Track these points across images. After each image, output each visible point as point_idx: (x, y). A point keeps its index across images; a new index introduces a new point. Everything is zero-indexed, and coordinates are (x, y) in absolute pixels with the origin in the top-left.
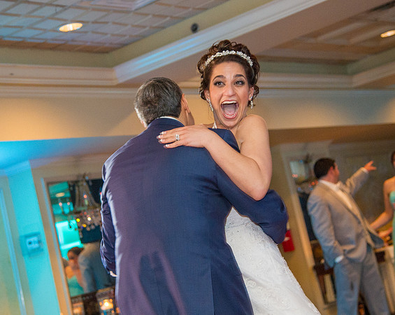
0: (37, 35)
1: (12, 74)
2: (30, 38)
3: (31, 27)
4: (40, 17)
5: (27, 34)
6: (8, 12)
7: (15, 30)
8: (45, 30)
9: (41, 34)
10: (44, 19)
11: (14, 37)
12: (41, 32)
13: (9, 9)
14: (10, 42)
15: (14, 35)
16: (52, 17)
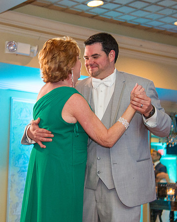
0: (161, 25)
1: (141, 46)
2: (156, 27)
3: (157, 20)
4: (163, 15)
5: (155, 24)
6: (145, 9)
7: (148, 20)
8: (166, 23)
9: (163, 25)
10: (165, 16)
11: (148, 25)
12: (163, 24)
13: (145, 7)
14: (144, 27)
15: (148, 23)
16: (170, 16)
